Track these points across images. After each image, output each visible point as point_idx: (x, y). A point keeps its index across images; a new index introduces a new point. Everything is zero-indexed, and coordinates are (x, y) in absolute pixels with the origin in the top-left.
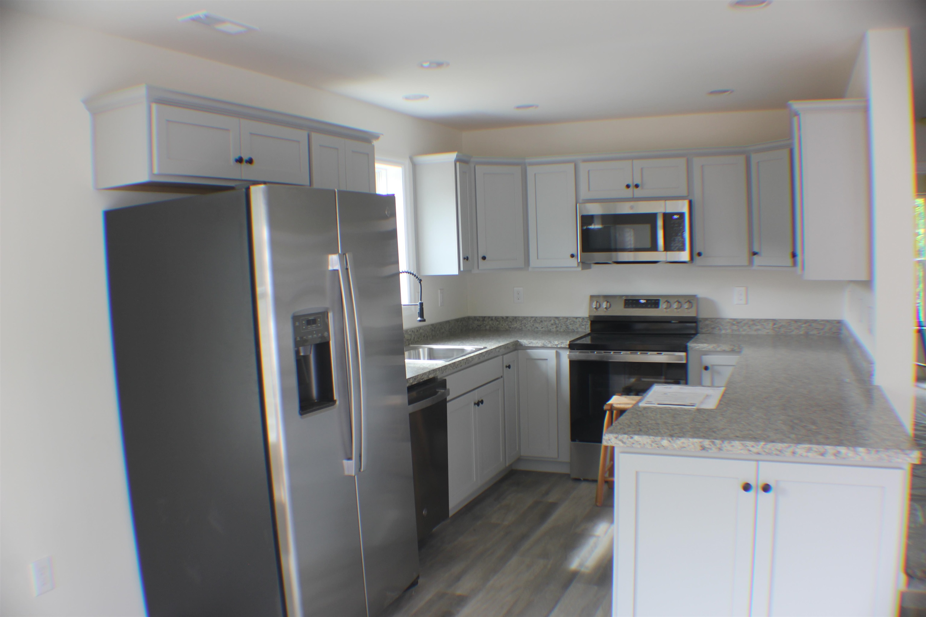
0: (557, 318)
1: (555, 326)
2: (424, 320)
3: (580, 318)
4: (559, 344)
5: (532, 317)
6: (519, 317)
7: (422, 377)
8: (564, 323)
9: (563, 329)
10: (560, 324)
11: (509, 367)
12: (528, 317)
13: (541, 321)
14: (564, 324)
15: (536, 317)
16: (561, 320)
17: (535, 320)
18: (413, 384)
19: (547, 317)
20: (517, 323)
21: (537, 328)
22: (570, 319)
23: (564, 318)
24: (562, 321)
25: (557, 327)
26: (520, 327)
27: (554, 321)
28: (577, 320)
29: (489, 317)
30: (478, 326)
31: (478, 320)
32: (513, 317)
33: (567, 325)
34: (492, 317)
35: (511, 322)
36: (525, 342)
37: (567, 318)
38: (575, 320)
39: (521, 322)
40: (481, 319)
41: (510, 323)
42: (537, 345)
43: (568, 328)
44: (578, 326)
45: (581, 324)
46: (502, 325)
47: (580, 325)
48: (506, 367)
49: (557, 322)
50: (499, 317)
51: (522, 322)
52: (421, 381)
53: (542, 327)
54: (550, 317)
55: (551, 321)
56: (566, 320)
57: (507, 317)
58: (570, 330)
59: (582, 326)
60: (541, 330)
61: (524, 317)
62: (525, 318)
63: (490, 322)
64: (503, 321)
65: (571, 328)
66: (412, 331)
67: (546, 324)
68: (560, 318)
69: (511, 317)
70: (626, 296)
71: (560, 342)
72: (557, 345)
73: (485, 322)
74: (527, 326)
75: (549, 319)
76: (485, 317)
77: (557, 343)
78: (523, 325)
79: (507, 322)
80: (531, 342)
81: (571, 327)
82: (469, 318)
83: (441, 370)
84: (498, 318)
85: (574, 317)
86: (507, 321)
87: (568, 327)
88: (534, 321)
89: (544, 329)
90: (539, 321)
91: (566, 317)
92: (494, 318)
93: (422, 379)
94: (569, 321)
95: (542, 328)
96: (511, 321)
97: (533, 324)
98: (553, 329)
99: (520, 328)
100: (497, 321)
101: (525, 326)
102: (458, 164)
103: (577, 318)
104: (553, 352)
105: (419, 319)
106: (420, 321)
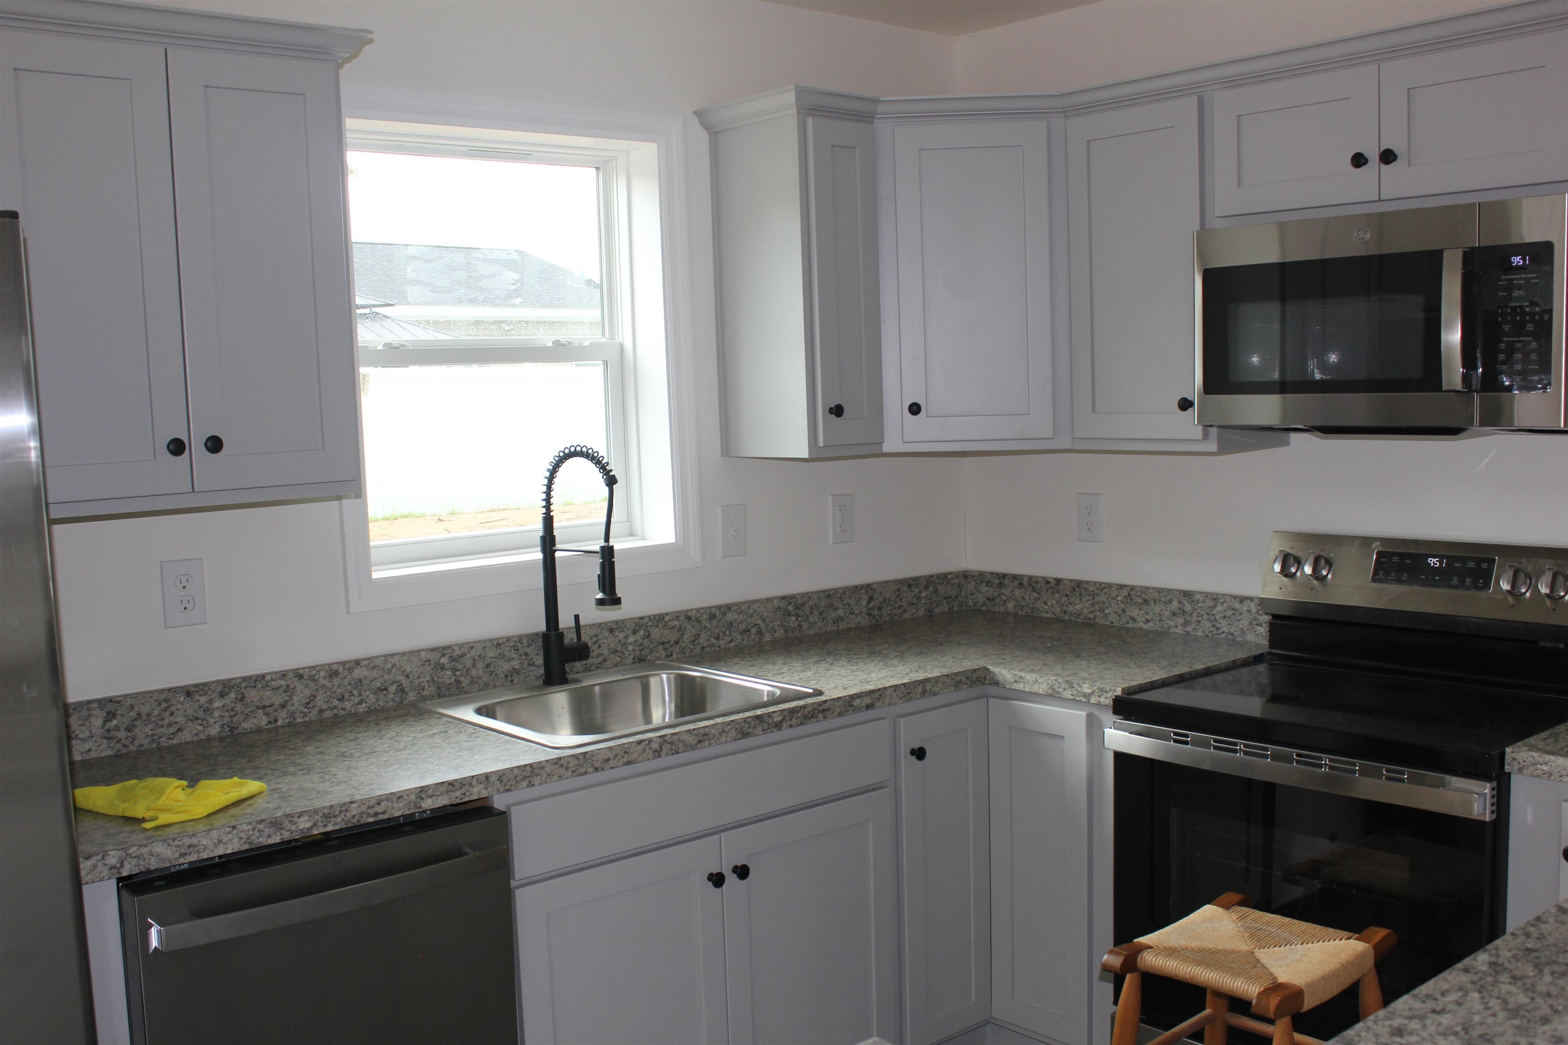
0: (1187, 594)
1: (1181, 620)
3: (1251, 599)
4: (1093, 692)
5: (1122, 587)
6: (1088, 583)
7: (378, 809)
8: (1208, 614)
9: (1203, 632)
10: (1195, 614)
11: (919, 754)
12: (1109, 586)
13: (1146, 601)
14: (1205, 617)
15: (1133, 588)
16: (1198, 601)
17: (1129, 594)
18: (315, 832)
19: (1159, 590)
20: (1084, 599)
21: (1134, 620)
22: (1222, 600)
23: (1207, 595)
24: (1201, 605)
25: (1186, 623)
26: (1090, 613)
27: (1179, 602)
28: (1244, 608)
29: (1014, 577)
30: (988, 599)
31: (988, 583)
32: (1072, 581)
33: (1216, 620)
34: (1022, 576)
35: (1067, 596)
36: (1004, 673)
37: (1216, 598)
38: (1236, 605)
39: (1094, 598)
40: (996, 581)
41: (1064, 599)
42: (1035, 689)
43: (1218, 629)
44: (1244, 623)
45: (1256, 619)
46: (1045, 603)
47: (1250, 623)
48: (913, 752)
49: (1188, 608)
50: (1037, 577)
51: (1097, 599)
52: (371, 820)
53: (1148, 617)
54: (1170, 590)
55: (1170, 601)
56: (1211, 604)
57: (1058, 581)
58: (1223, 636)
59: (1258, 627)
60: (1145, 627)
61: (1101, 584)
62: (1103, 587)
63: (1017, 592)
64: (1047, 591)
65: (1225, 629)
66: (689, 618)
67: (1157, 609)
68: (1197, 597)
69: (1068, 580)
70: (1385, 541)
72: (1090, 694)
73: (1003, 591)
74: (1107, 611)
75: (1165, 595)
76: (1004, 576)
77: (1089, 691)
78: (1097, 607)
79: (1058, 596)
80: (1020, 677)
81: (1224, 626)
82: (966, 575)
83: (500, 780)
84: (1037, 583)
85: (1235, 597)
86: (1058, 592)
87: (1218, 625)
88: (1125, 597)
89: (1151, 624)
90: (1140, 601)
91: (1211, 594)
92: (1025, 580)
93: (376, 814)
94: (1219, 608)
95: (1147, 621)
96: (1068, 593)
97: (1122, 606)
98: (1176, 627)
99: (1091, 616)
100: (1034, 590)
101: (1104, 610)
102: (810, 121)
103: (1242, 599)
104: (1081, 714)
105: (600, 596)
106: (600, 602)
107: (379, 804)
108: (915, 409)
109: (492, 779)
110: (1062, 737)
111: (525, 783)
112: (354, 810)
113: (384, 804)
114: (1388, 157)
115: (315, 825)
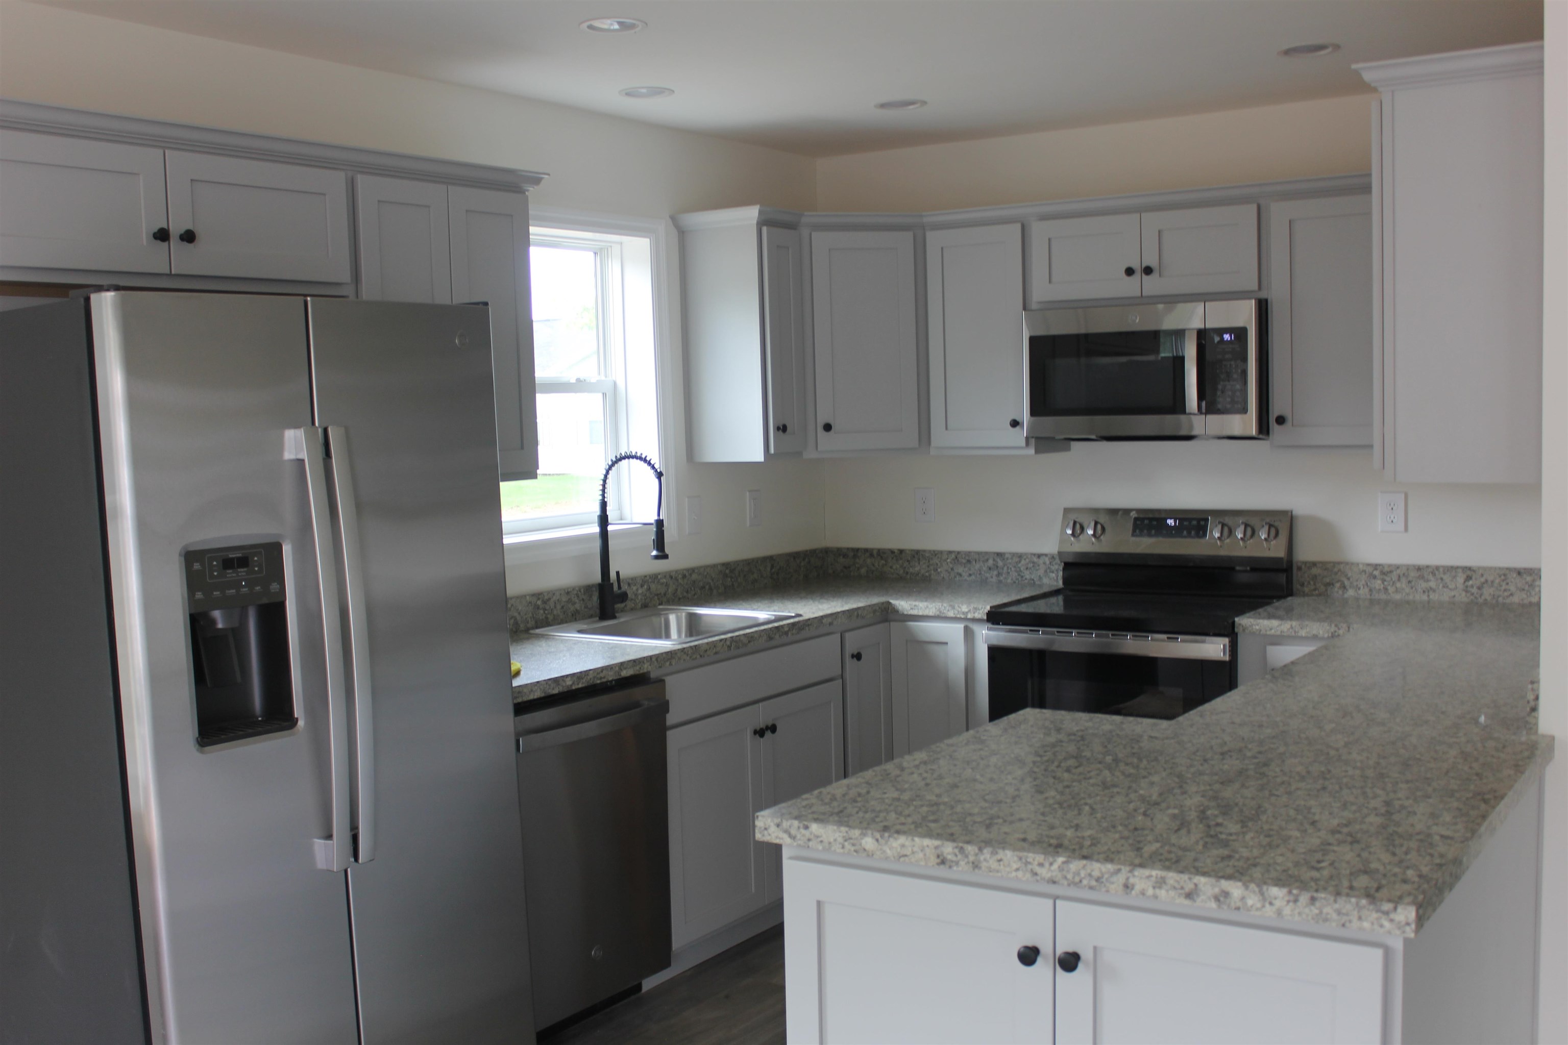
0: (1000, 555)
1: (995, 573)
2: (666, 557)
3: (1046, 555)
4: (969, 611)
5: (950, 552)
6: (924, 551)
7: (602, 675)
8: (1015, 567)
9: (1012, 579)
10: (1005, 568)
11: (858, 656)
12: (941, 552)
13: (969, 561)
14: (1013, 569)
15: (959, 553)
16: (1007, 559)
17: (956, 557)
18: (574, 688)
19: (979, 553)
20: (921, 563)
21: (960, 575)
22: (1025, 557)
23: (1013, 555)
24: (1010, 561)
25: (999, 575)
26: (926, 572)
27: (994, 560)
28: (1041, 561)
29: (866, 550)
30: (845, 567)
31: (845, 556)
32: (912, 550)
33: (1021, 571)
34: (872, 550)
35: (908, 561)
36: (904, 605)
37: (1020, 556)
38: (1035, 559)
39: (929, 561)
40: (851, 554)
41: (906, 564)
42: (926, 613)
43: (1022, 577)
44: (1041, 572)
45: (1049, 568)
46: (891, 567)
47: (1046, 571)
48: (853, 656)
49: (1000, 563)
50: (884, 549)
51: (931, 562)
53: (971, 572)
54: (986, 553)
55: (987, 560)
56: (1017, 560)
57: (901, 551)
58: (1026, 581)
59: (1051, 574)
60: (968, 579)
61: (934, 551)
62: (935, 553)
63: (869, 561)
64: (893, 558)
65: (1028, 577)
67: (977, 566)
68: (1007, 556)
69: (909, 550)
70: (1139, 511)
71: (972, 606)
72: (967, 613)
73: (857, 560)
74: (939, 570)
75: (983, 556)
76: (858, 550)
77: (966, 610)
78: (932, 567)
79: (901, 562)
80: (915, 606)
81: (1027, 575)
82: (826, 551)
83: (657, 660)
84: (884, 553)
85: (1034, 555)
86: (901, 559)
87: (1022, 574)
88: (953, 560)
89: (973, 577)
90: (964, 561)
91: (1017, 554)
92: (875, 553)
93: (601, 678)
94: (1023, 562)
95: (970, 575)
96: (909, 559)
97: (951, 566)
98: (992, 577)
99: (927, 574)
100: (882, 558)
101: (937, 570)
102: (765, 229)
103: (1039, 556)
104: (960, 627)
105: (654, 553)
106: (656, 557)
107: (602, 672)
108: (828, 427)
109: (654, 659)
110: (946, 643)
111: (668, 663)
112: (591, 675)
113: (604, 672)
114: (1148, 271)
115: (573, 683)
